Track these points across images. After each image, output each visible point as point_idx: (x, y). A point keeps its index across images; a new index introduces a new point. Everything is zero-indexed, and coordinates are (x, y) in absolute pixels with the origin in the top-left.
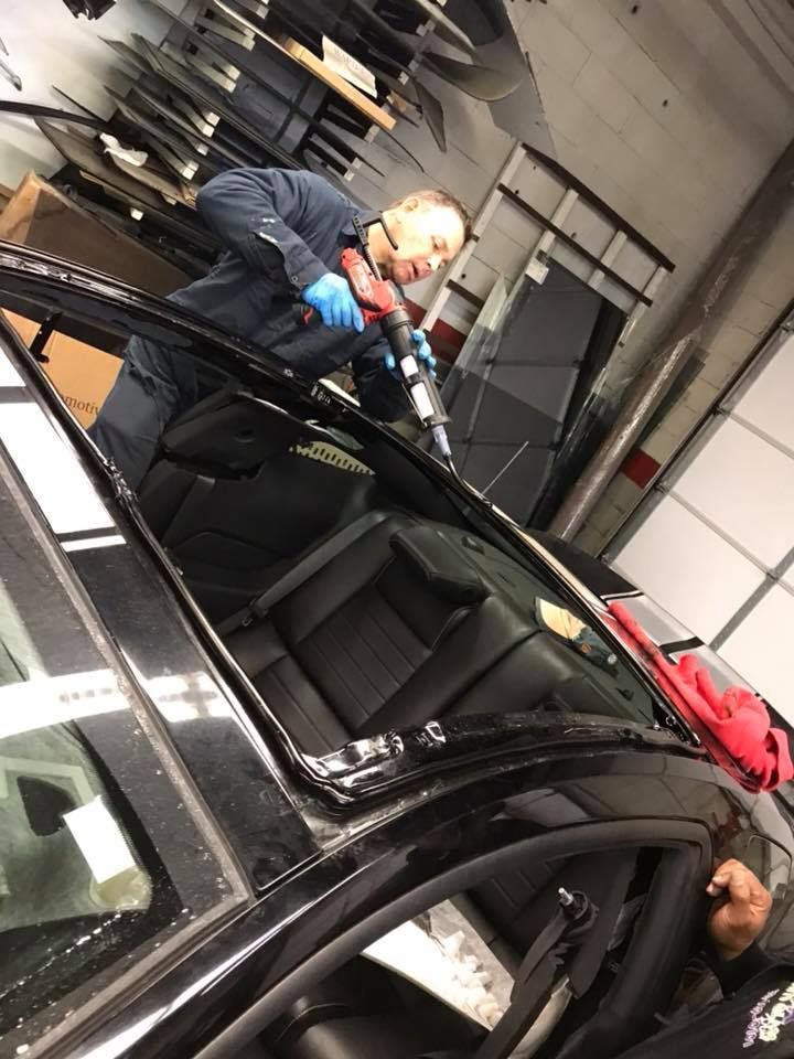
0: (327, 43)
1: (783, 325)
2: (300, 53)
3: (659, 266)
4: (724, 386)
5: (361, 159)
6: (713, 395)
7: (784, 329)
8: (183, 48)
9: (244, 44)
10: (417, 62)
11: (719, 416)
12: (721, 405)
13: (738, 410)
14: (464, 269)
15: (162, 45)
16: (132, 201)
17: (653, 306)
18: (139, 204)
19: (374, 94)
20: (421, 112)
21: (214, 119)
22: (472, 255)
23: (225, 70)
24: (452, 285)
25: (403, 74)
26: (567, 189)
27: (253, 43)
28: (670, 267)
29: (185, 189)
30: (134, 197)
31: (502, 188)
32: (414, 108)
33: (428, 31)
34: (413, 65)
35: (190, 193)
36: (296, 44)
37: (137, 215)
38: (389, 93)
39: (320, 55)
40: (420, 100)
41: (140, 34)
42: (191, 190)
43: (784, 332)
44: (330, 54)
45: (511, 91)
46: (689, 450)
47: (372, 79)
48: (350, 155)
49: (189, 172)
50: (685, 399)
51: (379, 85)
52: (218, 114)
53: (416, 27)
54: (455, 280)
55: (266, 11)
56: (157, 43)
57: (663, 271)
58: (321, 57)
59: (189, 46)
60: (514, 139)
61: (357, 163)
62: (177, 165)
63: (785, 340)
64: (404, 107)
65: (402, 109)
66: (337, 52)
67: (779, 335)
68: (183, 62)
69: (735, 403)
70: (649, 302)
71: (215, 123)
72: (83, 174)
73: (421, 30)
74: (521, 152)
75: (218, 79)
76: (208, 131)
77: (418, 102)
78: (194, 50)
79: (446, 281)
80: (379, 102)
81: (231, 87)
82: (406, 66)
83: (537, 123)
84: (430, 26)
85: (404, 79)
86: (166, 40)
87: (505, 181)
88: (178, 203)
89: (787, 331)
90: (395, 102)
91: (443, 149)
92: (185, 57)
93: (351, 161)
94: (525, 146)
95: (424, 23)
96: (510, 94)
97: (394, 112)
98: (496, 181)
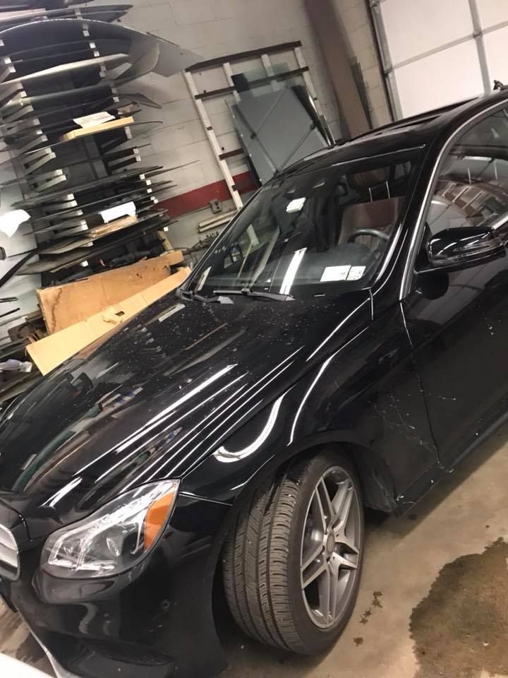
0: (77, 121)
1: (371, 6)
2: (73, 135)
3: (293, 49)
4: (377, 62)
5: (136, 148)
6: (377, 70)
7: (373, 6)
8: (32, 190)
9: (51, 158)
10: (114, 87)
11: (390, 75)
12: (385, 70)
13: (394, 62)
14: (220, 145)
15: (23, 197)
16: (78, 261)
17: (310, 68)
18: (81, 260)
19: (113, 117)
20: (136, 103)
21: (71, 197)
22: (216, 136)
23: (56, 175)
24: (222, 157)
25: (114, 98)
26: (222, 66)
27: (54, 153)
28: (298, 44)
29: (90, 235)
30: (76, 260)
31: (197, 97)
32: (132, 105)
33: (105, 72)
34: (114, 91)
35: (94, 234)
36: (68, 134)
37: (85, 264)
38: (117, 111)
39: (79, 127)
40: (131, 100)
41: (13, 203)
42: (93, 232)
43: (375, 8)
44: (82, 123)
45: (158, 53)
46: (394, 104)
47: (105, 114)
48: (130, 152)
49: (84, 226)
50: (368, 87)
51: (111, 113)
52: (70, 193)
53: (99, 76)
54: (221, 154)
55: (45, 136)
56: (21, 199)
57: (297, 49)
58: (81, 127)
59: (33, 187)
60: (180, 73)
61: (136, 151)
62: (77, 230)
63: (380, 10)
64: (128, 109)
65: (129, 111)
66: (84, 120)
67: (375, 11)
68: (38, 194)
69: (390, 61)
70: (306, 69)
71: (73, 198)
72: (52, 271)
73: (102, 75)
74: (188, 75)
75: (57, 181)
76: (74, 204)
77: (131, 102)
78: (36, 185)
79: (218, 158)
80: (118, 118)
81: (64, 178)
82: (112, 94)
83: (181, 54)
84: (103, 68)
85: (116, 99)
86: (23, 194)
87: (195, 93)
88: (93, 242)
89: (376, 5)
90: (123, 112)
91: (159, 107)
92: (36, 192)
93: (133, 153)
94: (187, 70)
95: (100, 71)
96: (160, 55)
97: (127, 115)
98: (191, 97)
